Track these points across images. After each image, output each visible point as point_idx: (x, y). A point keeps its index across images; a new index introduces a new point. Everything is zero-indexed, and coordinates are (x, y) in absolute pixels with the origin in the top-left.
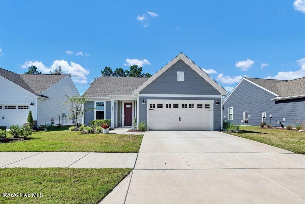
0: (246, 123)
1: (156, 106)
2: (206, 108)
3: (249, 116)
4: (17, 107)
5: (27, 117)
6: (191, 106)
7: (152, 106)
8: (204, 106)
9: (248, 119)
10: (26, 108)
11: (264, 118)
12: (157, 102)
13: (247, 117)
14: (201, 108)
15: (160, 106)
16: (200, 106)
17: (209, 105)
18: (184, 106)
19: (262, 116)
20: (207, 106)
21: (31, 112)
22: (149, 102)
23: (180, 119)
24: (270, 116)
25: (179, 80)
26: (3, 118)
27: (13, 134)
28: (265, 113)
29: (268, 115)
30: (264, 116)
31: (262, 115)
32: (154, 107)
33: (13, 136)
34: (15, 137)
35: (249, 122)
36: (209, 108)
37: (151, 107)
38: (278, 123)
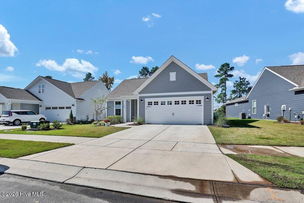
0: (268, 117)
1: (153, 103)
2: (197, 103)
3: (270, 109)
4: (65, 108)
5: (69, 115)
6: (184, 102)
7: (150, 103)
8: (195, 102)
9: (269, 112)
10: (70, 108)
11: (284, 111)
12: (153, 100)
13: (268, 110)
14: (193, 103)
15: (156, 103)
16: (191, 102)
17: (200, 101)
18: (177, 103)
19: (282, 110)
20: (199, 102)
21: (72, 111)
22: (147, 100)
23: (173, 114)
24: (290, 109)
25: (171, 80)
26: (58, 115)
27: (54, 126)
28: (285, 106)
29: (287, 108)
30: (283, 110)
31: (282, 108)
32: (151, 104)
33: (54, 127)
34: (55, 128)
35: (270, 116)
36: (200, 103)
37: (149, 105)
38: (296, 117)
